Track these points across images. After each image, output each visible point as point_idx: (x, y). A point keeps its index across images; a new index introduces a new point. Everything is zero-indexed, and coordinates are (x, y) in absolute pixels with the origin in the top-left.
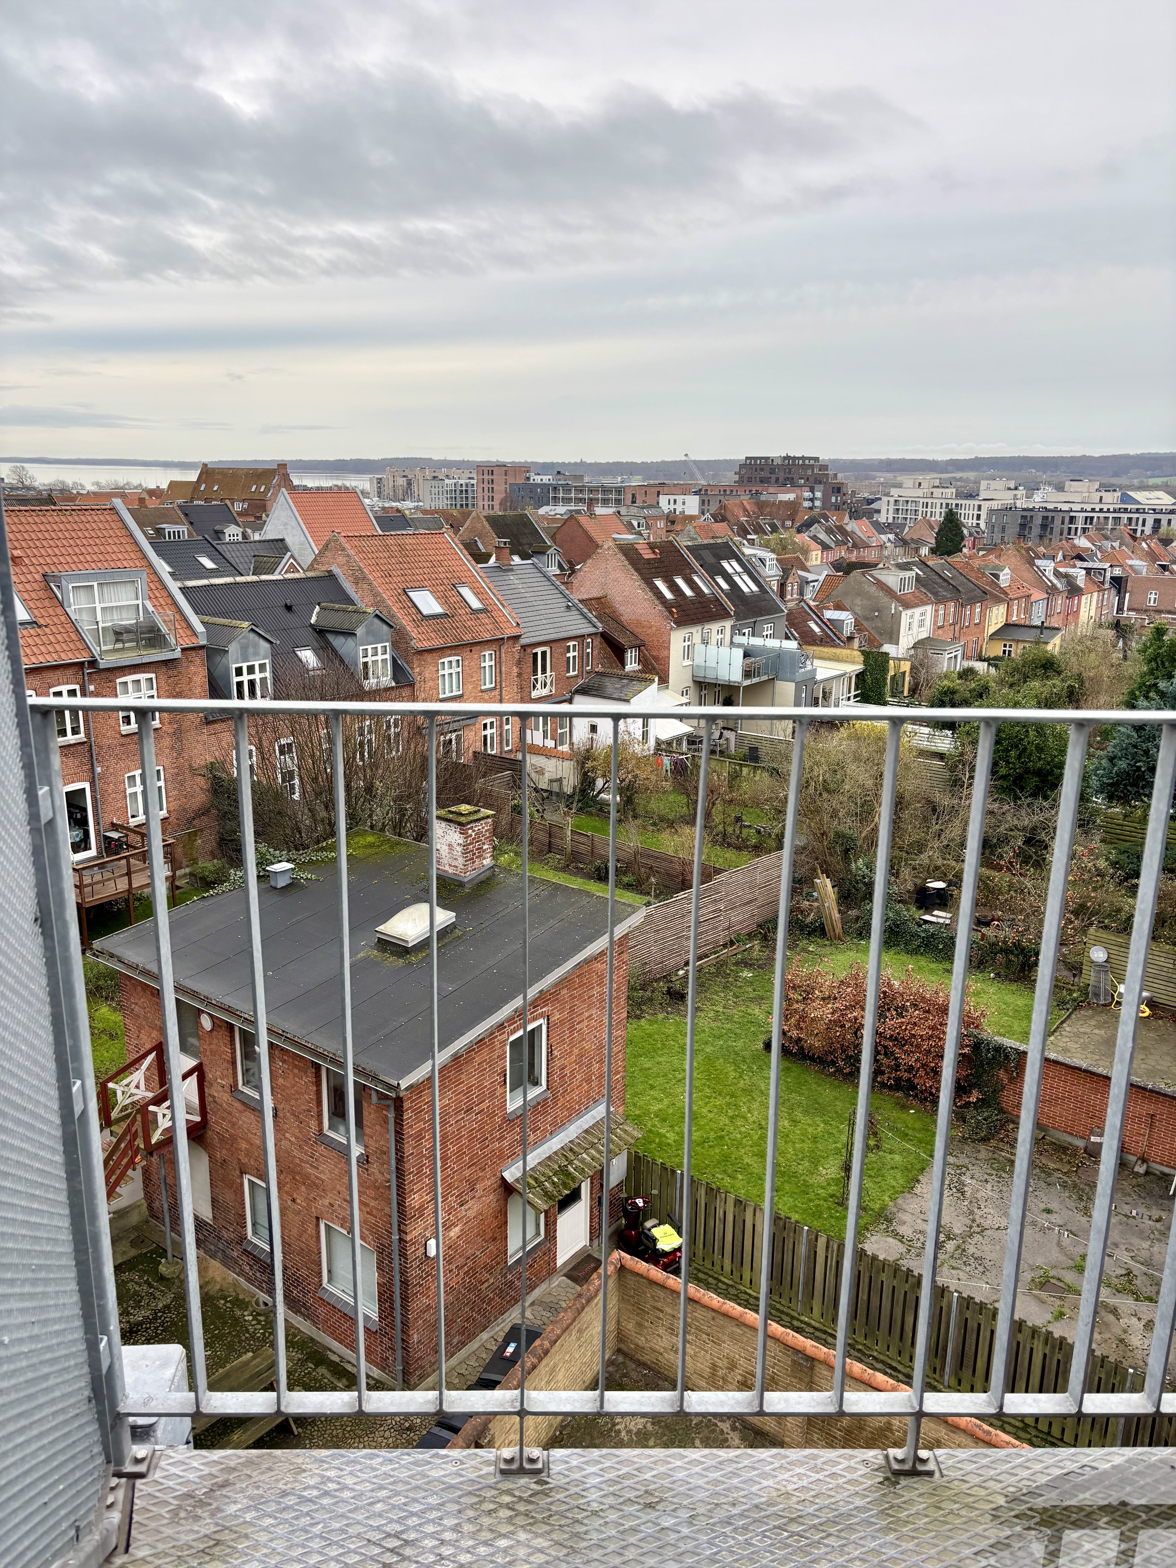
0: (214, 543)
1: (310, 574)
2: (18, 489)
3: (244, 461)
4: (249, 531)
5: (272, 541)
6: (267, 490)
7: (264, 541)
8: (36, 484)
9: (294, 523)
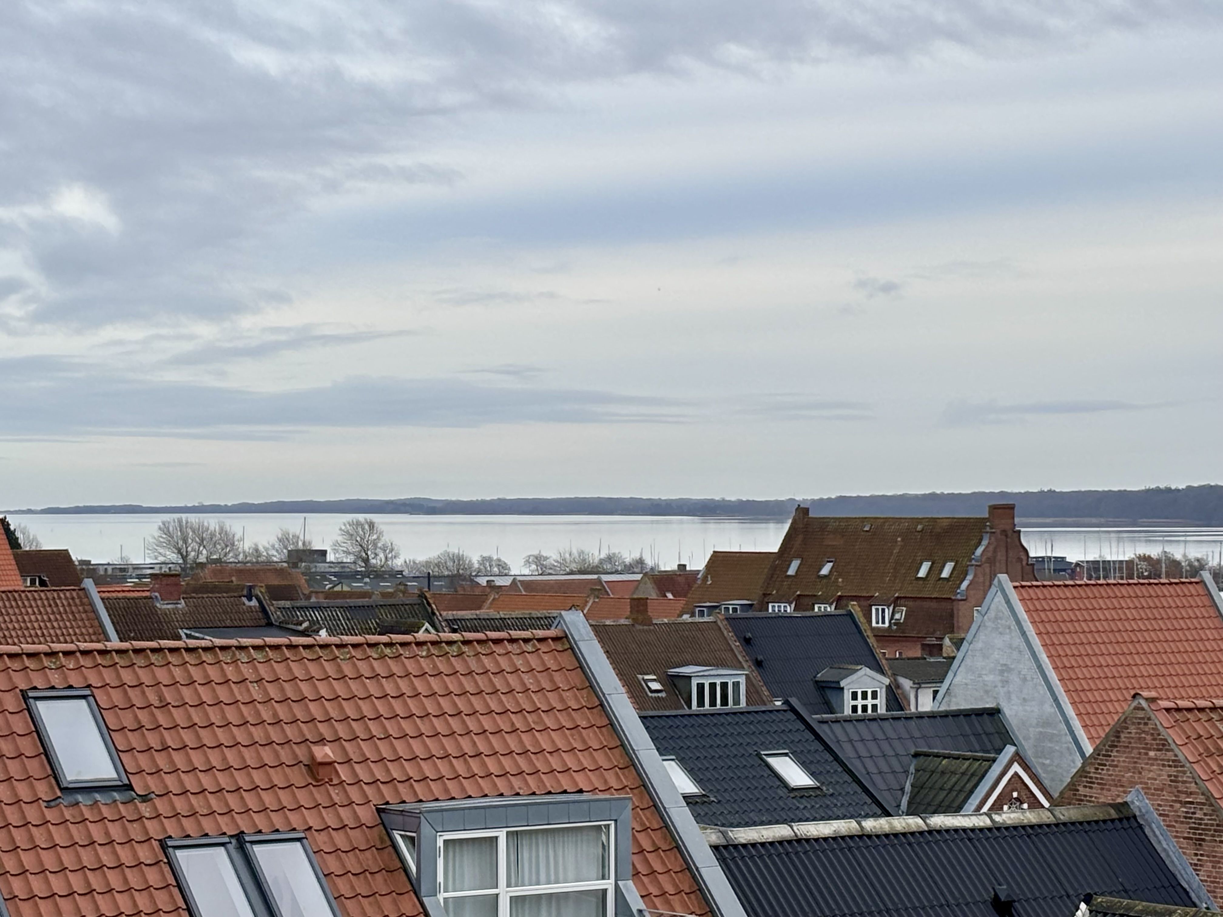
0: (813, 719)
1: (1066, 814)
2: (353, 576)
3: (903, 499)
4: (906, 684)
5: (967, 714)
6: (959, 574)
7: (945, 715)
8: (398, 563)
9: (1026, 665)
